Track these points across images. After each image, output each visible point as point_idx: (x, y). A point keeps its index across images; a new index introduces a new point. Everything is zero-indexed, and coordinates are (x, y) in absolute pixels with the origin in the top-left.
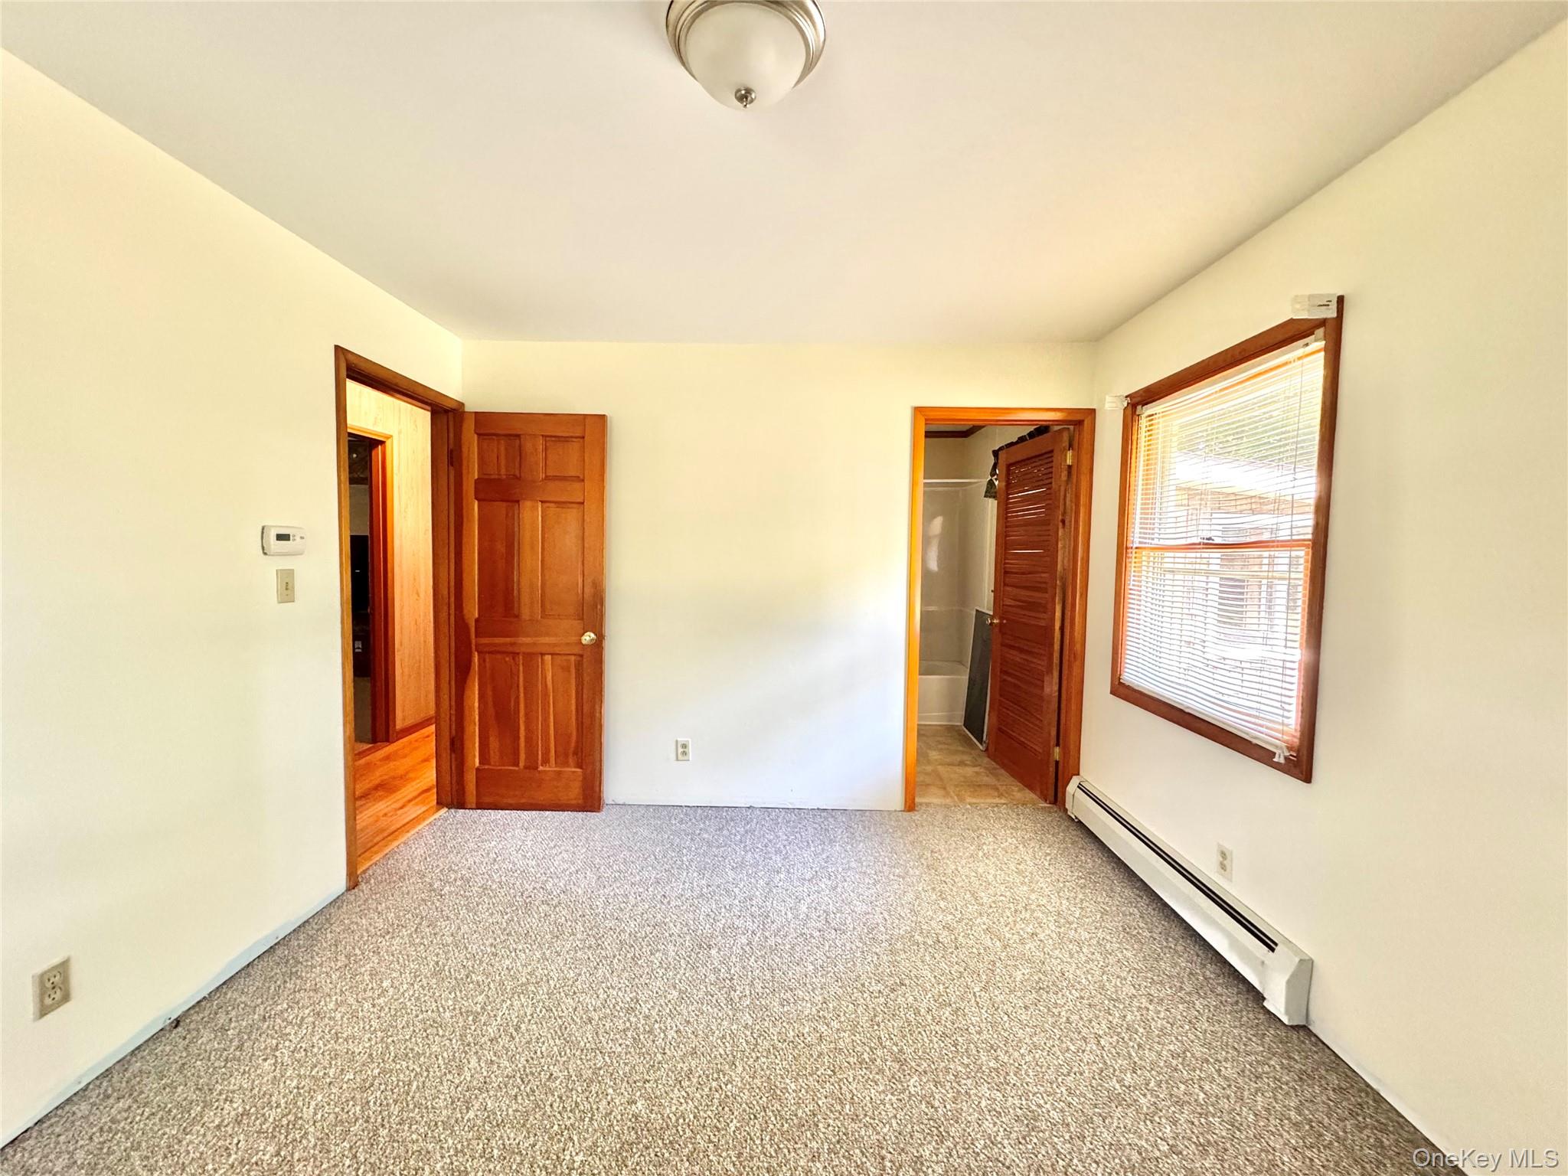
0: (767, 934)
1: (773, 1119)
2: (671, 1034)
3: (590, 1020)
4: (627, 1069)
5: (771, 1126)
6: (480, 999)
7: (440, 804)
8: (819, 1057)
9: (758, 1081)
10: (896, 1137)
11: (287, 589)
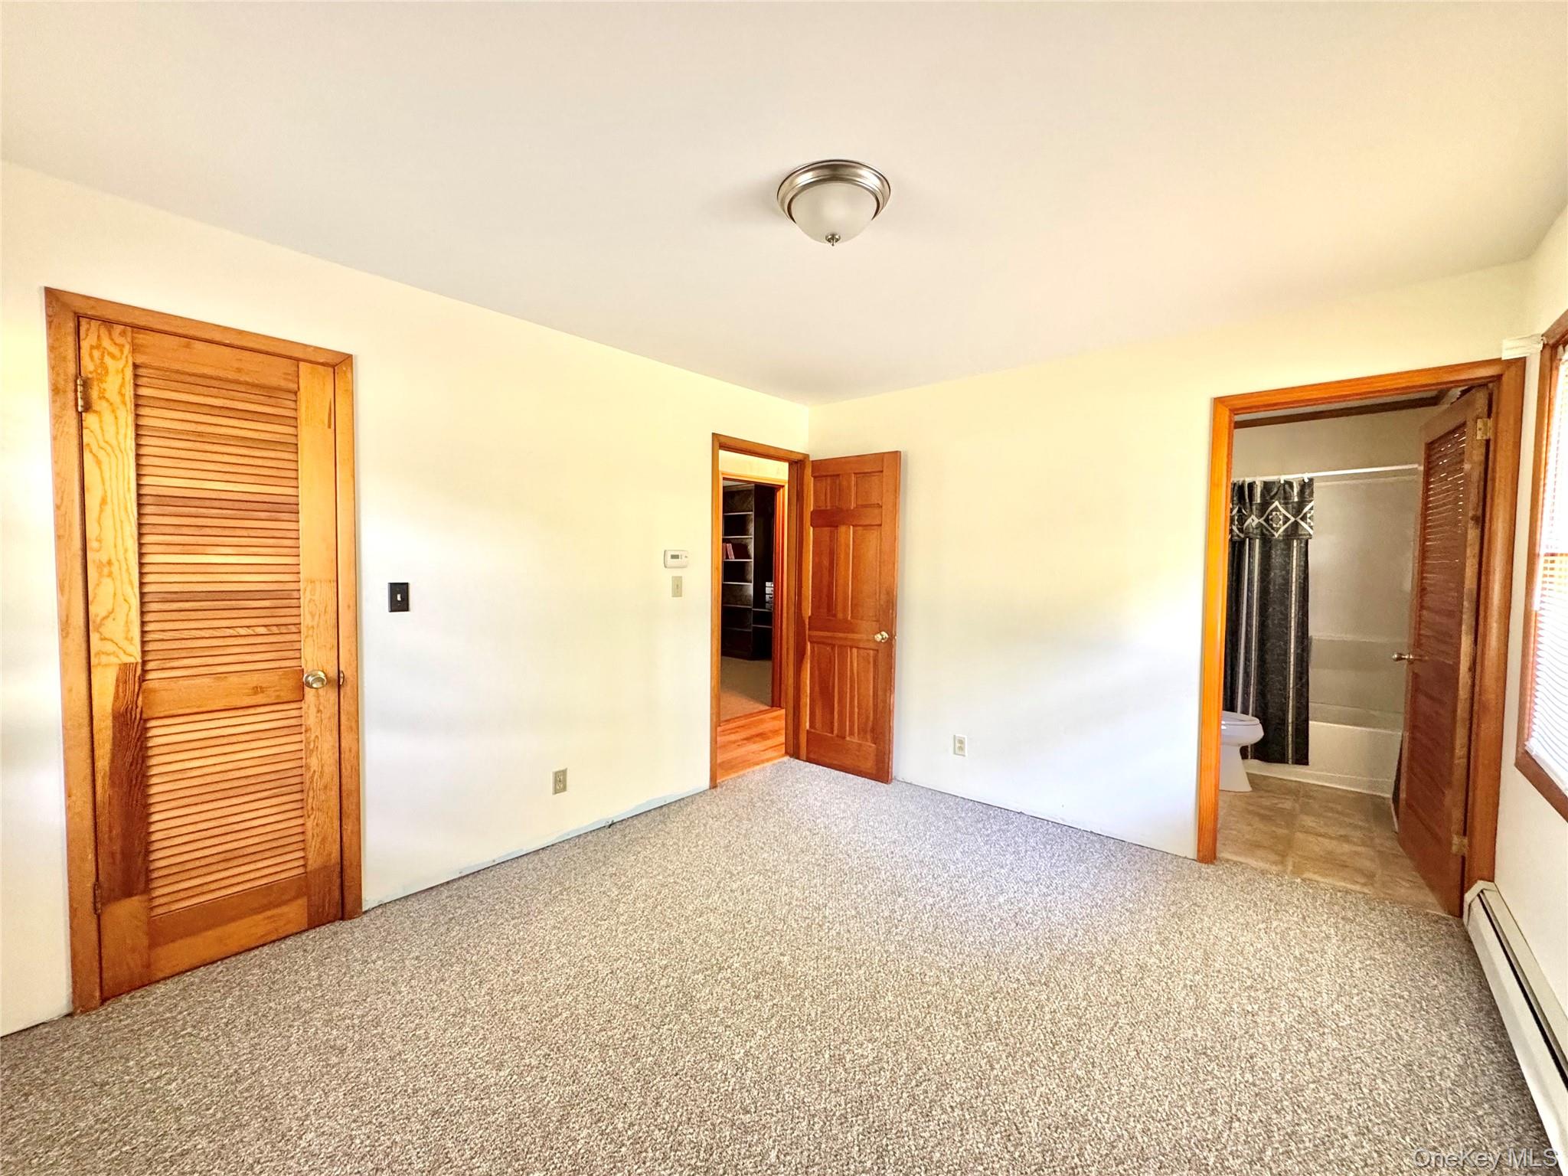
0: (953, 905)
1: (861, 1007)
2: (833, 932)
3: (790, 903)
4: (793, 938)
5: (856, 1010)
6: (740, 868)
7: (787, 753)
8: (926, 993)
9: (868, 984)
10: (942, 1065)
11: (677, 589)
